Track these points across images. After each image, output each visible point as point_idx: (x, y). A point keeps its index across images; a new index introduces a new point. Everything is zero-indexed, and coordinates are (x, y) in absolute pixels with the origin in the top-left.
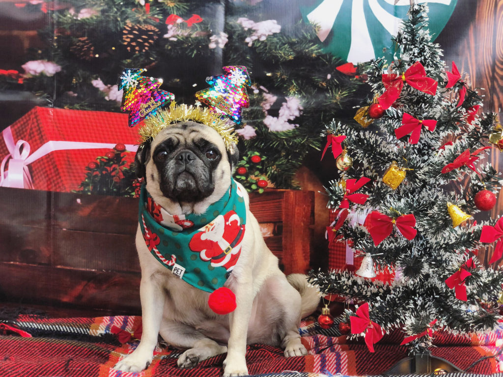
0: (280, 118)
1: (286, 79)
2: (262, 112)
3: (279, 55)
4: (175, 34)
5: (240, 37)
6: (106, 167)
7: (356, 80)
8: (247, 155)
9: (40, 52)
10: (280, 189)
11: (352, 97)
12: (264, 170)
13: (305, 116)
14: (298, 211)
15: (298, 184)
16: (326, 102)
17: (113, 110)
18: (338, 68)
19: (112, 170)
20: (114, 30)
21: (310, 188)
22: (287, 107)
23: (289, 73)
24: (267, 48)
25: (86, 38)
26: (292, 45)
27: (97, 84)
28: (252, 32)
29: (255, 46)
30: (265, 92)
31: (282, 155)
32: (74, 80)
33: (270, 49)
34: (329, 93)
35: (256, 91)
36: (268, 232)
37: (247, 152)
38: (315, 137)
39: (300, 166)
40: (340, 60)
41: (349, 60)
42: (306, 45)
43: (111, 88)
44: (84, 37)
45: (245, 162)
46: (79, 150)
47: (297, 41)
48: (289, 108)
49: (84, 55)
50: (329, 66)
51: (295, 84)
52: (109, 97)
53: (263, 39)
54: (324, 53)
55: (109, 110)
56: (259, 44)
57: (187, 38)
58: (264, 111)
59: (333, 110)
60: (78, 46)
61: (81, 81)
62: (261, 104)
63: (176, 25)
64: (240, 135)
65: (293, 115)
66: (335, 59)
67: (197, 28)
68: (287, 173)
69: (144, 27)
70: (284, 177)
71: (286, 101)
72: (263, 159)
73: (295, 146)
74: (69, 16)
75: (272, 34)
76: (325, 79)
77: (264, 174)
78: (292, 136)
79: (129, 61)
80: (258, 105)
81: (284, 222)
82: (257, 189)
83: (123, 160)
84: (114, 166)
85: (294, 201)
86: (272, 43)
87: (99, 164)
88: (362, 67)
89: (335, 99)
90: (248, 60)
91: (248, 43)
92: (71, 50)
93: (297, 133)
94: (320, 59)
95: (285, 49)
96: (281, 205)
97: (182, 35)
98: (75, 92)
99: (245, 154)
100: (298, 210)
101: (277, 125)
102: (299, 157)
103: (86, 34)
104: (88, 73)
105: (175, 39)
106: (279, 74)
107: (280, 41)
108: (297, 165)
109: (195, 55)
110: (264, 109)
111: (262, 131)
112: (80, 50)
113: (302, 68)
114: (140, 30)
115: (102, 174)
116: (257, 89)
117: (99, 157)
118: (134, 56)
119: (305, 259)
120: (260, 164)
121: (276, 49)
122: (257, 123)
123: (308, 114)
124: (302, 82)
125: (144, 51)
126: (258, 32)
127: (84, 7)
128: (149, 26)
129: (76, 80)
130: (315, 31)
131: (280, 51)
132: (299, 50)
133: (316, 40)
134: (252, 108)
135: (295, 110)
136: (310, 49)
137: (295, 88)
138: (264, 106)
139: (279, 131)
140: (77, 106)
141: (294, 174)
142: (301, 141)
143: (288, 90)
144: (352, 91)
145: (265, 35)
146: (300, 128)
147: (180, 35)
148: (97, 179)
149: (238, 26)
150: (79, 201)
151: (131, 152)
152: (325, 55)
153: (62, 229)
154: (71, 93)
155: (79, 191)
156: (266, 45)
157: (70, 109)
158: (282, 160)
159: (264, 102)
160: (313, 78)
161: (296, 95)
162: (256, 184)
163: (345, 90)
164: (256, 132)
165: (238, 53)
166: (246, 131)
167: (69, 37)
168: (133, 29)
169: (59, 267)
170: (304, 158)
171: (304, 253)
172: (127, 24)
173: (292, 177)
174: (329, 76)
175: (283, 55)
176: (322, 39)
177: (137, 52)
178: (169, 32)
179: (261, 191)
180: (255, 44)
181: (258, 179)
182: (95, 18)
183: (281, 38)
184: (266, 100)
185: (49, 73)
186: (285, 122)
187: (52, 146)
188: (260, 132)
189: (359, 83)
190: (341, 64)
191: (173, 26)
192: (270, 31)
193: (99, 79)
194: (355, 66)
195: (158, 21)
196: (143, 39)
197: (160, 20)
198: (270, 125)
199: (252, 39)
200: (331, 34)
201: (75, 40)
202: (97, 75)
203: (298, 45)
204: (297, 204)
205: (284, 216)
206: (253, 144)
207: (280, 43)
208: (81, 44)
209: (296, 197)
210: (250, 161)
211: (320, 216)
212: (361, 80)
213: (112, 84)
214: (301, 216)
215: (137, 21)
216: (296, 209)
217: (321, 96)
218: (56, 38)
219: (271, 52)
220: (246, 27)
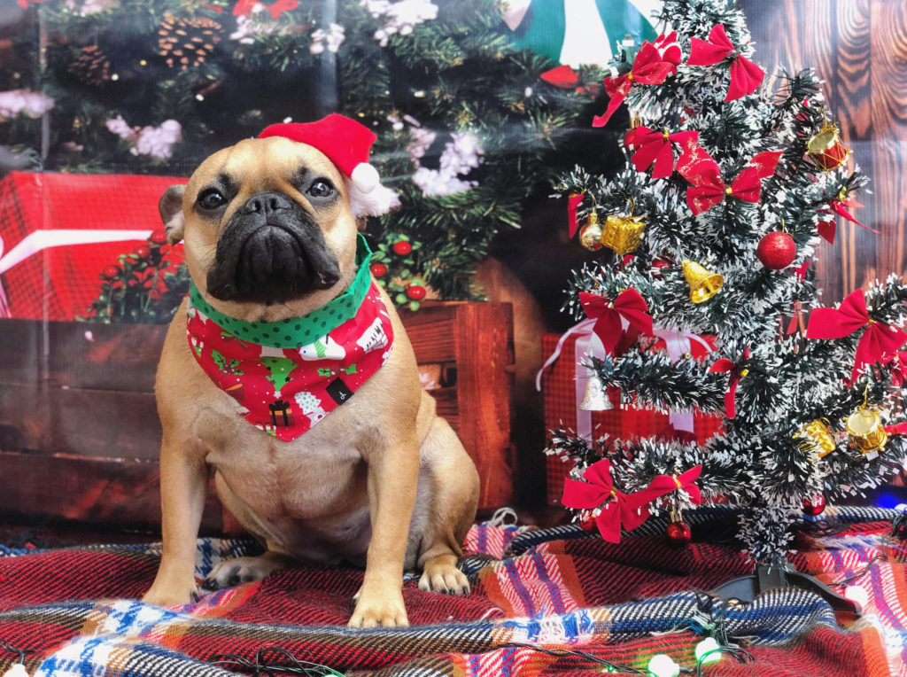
0: (442, 171)
1: (450, 101)
2: (410, 161)
3: (436, 59)
4: (251, 31)
5: (365, 30)
6: (135, 274)
7: (579, 95)
8: (385, 242)
9: (17, 76)
10: (448, 300)
11: (571, 127)
12: (418, 268)
13: (488, 166)
14: (485, 341)
15: (482, 291)
16: (525, 139)
17: (145, 171)
18: (544, 76)
19: (145, 277)
20: (143, 31)
21: (504, 297)
22: (454, 150)
23: (456, 90)
24: (415, 46)
25: (95, 47)
26: (458, 38)
27: (116, 127)
28: (386, 20)
29: (393, 45)
30: (414, 126)
31: (450, 239)
32: (77, 121)
33: (420, 49)
34: (531, 123)
35: (398, 126)
36: (431, 380)
37: (385, 237)
38: (508, 203)
39: (484, 258)
40: (547, 61)
41: (564, 60)
42: (483, 39)
43: (141, 132)
44: (93, 45)
45: (383, 255)
46: (86, 245)
47: (468, 31)
48: (458, 153)
49: (93, 77)
50: (527, 73)
51: (467, 109)
52: (137, 149)
53: (407, 31)
54: (517, 50)
55: (138, 172)
56: (401, 40)
57: (272, 37)
58: (413, 160)
59: (539, 153)
60: (83, 61)
61: (88, 123)
62: (408, 148)
63: (252, 16)
65: (466, 165)
66: (539, 59)
67: (288, 19)
68: (460, 271)
69: (196, 22)
70: (455, 280)
71: (452, 140)
72: (414, 248)
73: (473, 221)
74: (65, 10)
75: (422, 21)
76: (521, 97)
77: (419, 274)
78: (466, 203)
79: (170, 83)
80: (402, 149)
81: (458, 362)
82: (407, 303)
83: (164, 259)
84: (148, 271)
85: (476, 322)
86: (424, 37)
87: (123, 269)
88: (589, 71)
89: (542, 131)
90: (380, 71)
91: (378, 41)
92: (70, 70)
93: (476, 197)
94: (510, 61)
95: (447, 47)
96: (451, 330)
97: (263, 33)
98: (78, 143)
99: (381, 239)
100: (483, 338)
101: (438, 184)
102: (481, 241)
103: (96, 40)
104: (100, 109)
105: (250, 41)
106: (437, 92)
107: (437, 32)
108: (477, 256)
109: (287, 67)
110: (414, 157)
111: (411, 199)
112: (86, 70)
113: (479, 79)
114: (188, 28)
115: (128, 285)
116: (399, 121)
117: (123, 256)
118: (180, 74)
119: (502, 429)
120: (411, 256)
121: (430, 47)
122: (401, 183)
123: (493, 161)
124: (481, 105)
125: (196, 64)
126: (397, 19)
128: (205, 20)
129: (80, 121)
130: (500, 12)
131: (438, 52)
132: (473, 46)
133: (502, 28)
134: (392, 155)
135: (470, 156)
136: (492, 44)
137: (468, 116)
138: (413, 151)
139: (442, 195)
140: (83, 167)
141: (474, 272)
142: (484, 212)
143: (456, 119)
144: (572, 116)
145: (410, 24)
146: (481, 188)
147: (259, 33)
148: (122, 295)
149: (362, 11)
150: (89, 335)
152: (521, 54)
153: (60, 386)
154: (72, 145)
155: (89, 319)
156: (412, 42)
157: (71, 173)
158: (451, 247)
159: (413, 144)
160: (500, 96)
161: (470, 129)
162: (405, 293)
163: (560, 114)
164: (401, 198)
165: (362, 60)
167: (66, 47)
168: (176, 26)
169: (58, 455)
170: (490, 244)
171: (498, 417)
172: (167, 20)
173: (470, 278)
174: (529, 92)
175: (443, 57)
176: (513, 26)
177: (184, 68)
178: (240, 28)
179: (414, 306)
180: (393, 40)
181: (409, 285)
182: (110, 12)
183: (439, 28)
184: (416, 140)
185: (33, 112)
186: (452, 177)
187: (42, 240)
188: (407, 199)
189: (583, 101)
190: (547, 69)
191: (247, 18)
193: (119, 117)
194: (575, 71)
195: (220, 12)
196: (194, 44)
197: (224, 9)
198: (425, 184)
199: (386, 33)
200: (529, 15)
201: (77, 51)
202: (117, 111)
203: (469, 39)
204: (482, 326)
205: (458, 350)
206: (396, 221)
207: (438, 37)
208: (86, 58)
209: (479, 315)
210: (391, 252)
211: (524, 347)
212: (587, 96)
213: (143, 125)
214: (490, 349)
215: (184, 14)
216: (480, 337)
217: (516, 128)
218: (43, 50)
219: (422, 54)
220: (375, 12)
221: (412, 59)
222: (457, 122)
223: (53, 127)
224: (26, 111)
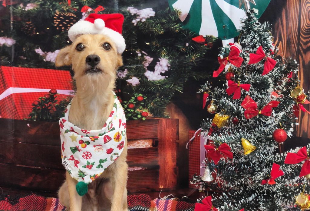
0: (155, 72)
1: (159, 46)
2: (144, 68)
3: (154, 31)
5: (128, 19)
6: (45, 104)
7: (206, 46)
9: (2, 31)
10: (156, 117)
11: (203, 58)
12: (145, 105)
13: (172, 71)
15: (168, 114)
16: (185, 62)
17: (49, 67)
18: (193, 39)
19: (48, 105)
20: (48, 17)
21: (176, 117)
22: (160, 65)
23: (161, 43)
24: (147, 26)
25: (30, 22)
26: (162, 24)
27: (38, 52)
28: (136, 16)
30: (146, 55)
31: (157, 96)
33: (149, 27)
34: (188, 56)
35: (140, 55)
36: (149, 145)
37: (134, 94)
38: (178, 84)
39: (169, 103)
40: (195, 34)
41: (200, 34)
42: (171, 24)
43: (47, 54)
44: (30, 21)
45: (133, 101)
46: (28, 93)
47: (166, 21)
48: (161, 65)
49: (30, 33)
50: (187, 38)
51: (165, 50)
52: (46, 59)
53: (144, 20)
54: (184, 29)
55: (46, 68)
56: (141, 24)
58: (145, 67)
59: (190, 66)
60: (26, 27)
61: (28, 49)
62: (143, 63)
63: (88, 13)
64: (129, 83)
65: (164, 70)
66: (191, 33)
68: (161, 107)
69: (67, 14)
70: (159, 110)
71: (159, 61)
72: (144, 98)
73: (166, 90)
74: (20, 8)
75: (149, 17)
76: (185, 46)
77: (146, 108)
78: (163, 83)
79: (58, 36)
80: (141, 63)
81: (159, 139)
82: (141, 118)
83: (55, 99)
84: (49, 103)
85: (166, 125)
86: (150, 23)
87: (41, 102)
88: (209, 38)
89: (192, 59)
90: (134, 35)
91: (134, 23)
92: (21, 30)
93: (167, 81)
94: (181, 33)
95: (158, 27)
96: (157, 127)
98: (25, 57)
100: (168, 131)
101: (153, 76)
102: (168, 97)
103: (31, 19)
104: (32, 45)
106: (154, 43)
108: (167, 102)
111: (143, 81)
112: (27, 30)
113: (169, 39)
114: (64, 16)
115: (42, 108)
116: (140, 53)
117: (41, 98)
118: (61, 33)
119: (173, 162)
120: (143, 102)
121: (152, 27)
122: (140, 75)
123: (173, 69)
124: (170, 49)
125: (67, 29)
126: (140, 16)
127: (29, 2)
128: (70, 14)
129: (25, 49)
130: (178, 15)
131: (155, 28)
132: (167, 27)
133: (178, 21)
134: (137, 65)
135: (165, 67)
136: (174, 27)
137: (165, 52)
138: (145, 64)
139: (155, 80)
140: (26, 65)
141: (166, 108)
142: (170, 87)
143: (161, 53)
144: (203, 54)
145: (145, 18)
148: (40, 111)
149: (128, 13)
150: (28, 125)
151: (60, 94)
152: (185, 30)
153: (19, 142)
154: (22, 57)
155: (28, 119)
156: (145, 24)
157: (23, 67)
158: (157, 99)
159: (145, 62)
160: (177, 45)
161: (166, 57)
162: (141, 114)
163: (198, 53)
164: (140, 81)
165: (127, 30)
166: (134, 81)
167: (20, 22)
168: (60, 15)
170: (171, 98)
171: (172, 158)
172: (57, 13)
173: (164, 110)
174: (187, 44)
175: (156, 31)
176: (182, 20)
177: (63, 31)
178: (83, 17)
179: (144, 119)
180: (139, 24)
181: (142, 111)
182: (36, 9)
183: (155, 20)
184: (146, 60)
185: (8, 45)
186: (159, 74)
187: (12, 91)
189: (207, 49)
190: (195, 36)
191: (86, 13)
192: (148, 15)
193: (39, 48)
194: (204, 38)
195: (76, 10)
196: (66, 22)
197: (77, 9)
198: (149, 76)
199: (136, 21)
200: (188, 17)
201: (24, 23)
202: (38, 46)
203: (166, 24)
204: (168, 127)
205: (159, 135)
206: (138, 89)
207: (155, 23)
208: (27, 26)
209: (166, 123)
210: (136, 100)
211: (182, 134)
212: (208, 47)
213: (48, 52)
214: (170, 135)
215: (63, 11)
216: (167, 130)
217: (182, 58)
218: (12, 22)
219: (149, 29)
220: (132, 13)
221: (145, 31)
222: (161, 54)
223: (15, 50)
224: (6, 44)
